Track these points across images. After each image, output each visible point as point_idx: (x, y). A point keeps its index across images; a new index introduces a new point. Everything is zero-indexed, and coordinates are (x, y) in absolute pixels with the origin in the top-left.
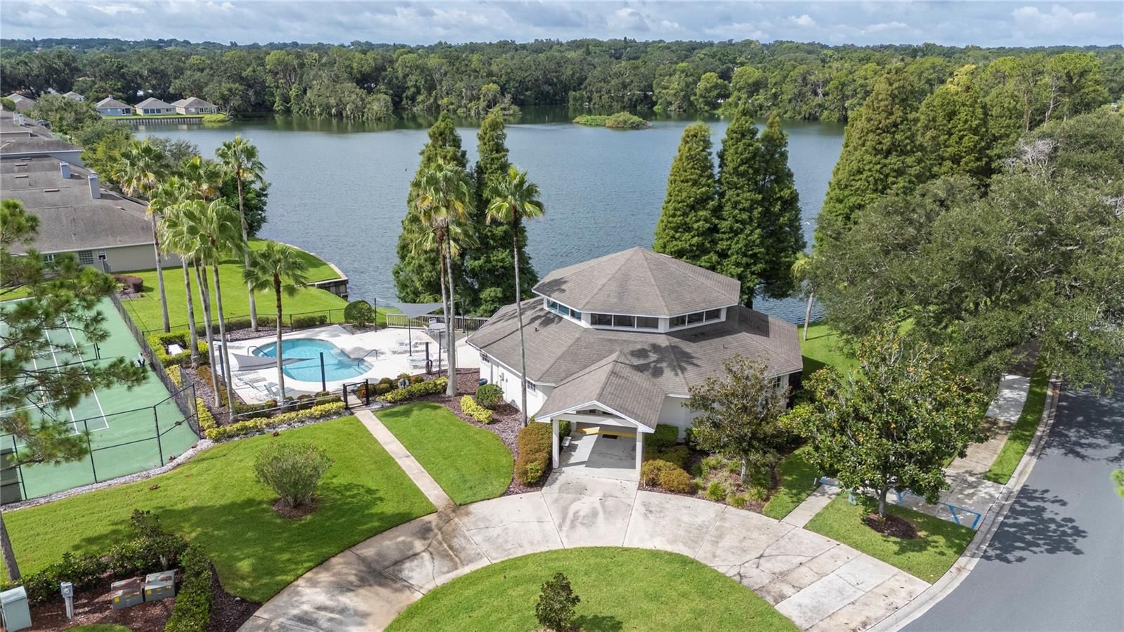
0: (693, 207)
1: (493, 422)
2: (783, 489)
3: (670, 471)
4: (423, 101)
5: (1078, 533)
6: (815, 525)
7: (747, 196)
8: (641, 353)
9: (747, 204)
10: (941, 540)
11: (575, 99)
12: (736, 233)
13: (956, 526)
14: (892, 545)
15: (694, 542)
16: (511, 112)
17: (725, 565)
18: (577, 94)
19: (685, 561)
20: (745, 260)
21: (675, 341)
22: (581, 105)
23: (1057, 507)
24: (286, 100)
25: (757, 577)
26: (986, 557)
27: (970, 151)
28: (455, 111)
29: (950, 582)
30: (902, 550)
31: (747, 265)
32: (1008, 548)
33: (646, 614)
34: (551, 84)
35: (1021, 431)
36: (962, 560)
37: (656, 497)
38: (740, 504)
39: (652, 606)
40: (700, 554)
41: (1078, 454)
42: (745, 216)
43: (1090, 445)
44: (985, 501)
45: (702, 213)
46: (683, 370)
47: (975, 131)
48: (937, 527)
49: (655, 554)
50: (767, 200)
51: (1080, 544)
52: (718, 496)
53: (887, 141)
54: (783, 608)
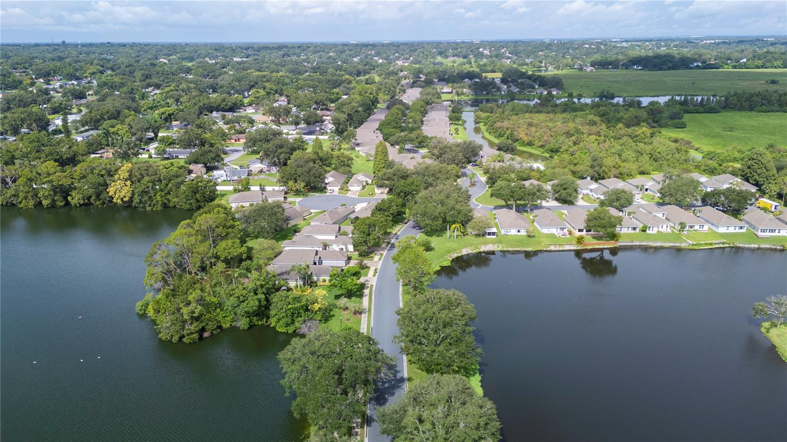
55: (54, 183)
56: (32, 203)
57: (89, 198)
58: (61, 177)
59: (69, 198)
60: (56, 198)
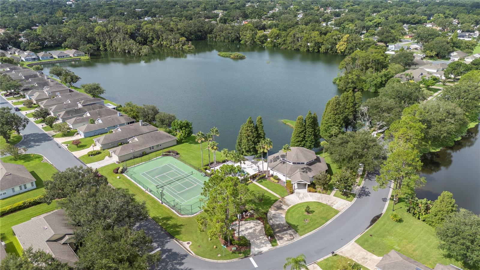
0: (301, 133)
1: (278, 182)
2: (329, 190)
3: (311, 189)
4: (156, 43)
5: (370, 193)
6: (334, 196)
7: (311, 130)
8: (303, 169)
9: (311, 131)
10: (352, 196)
11: (210, 38)
12: (309, 137)
13: (353, 194)
14: (345, 197)
15: (319, 200)
16: (192, 48)
17: (324, 203)
18: (211, 35)
19: (319, 203)
20: (311, 142)
21: (308, 166)
22: (212, 40)
23: (367, 189)
24: (105, 46)
25: (329, 203)
26: (358, 198)
27: (352, 107)
28: (169, 47)
29: (353, 202)
30: (347, 198)
31: (311, 143)
32: (360, 196)
33: (317, 210)
34: (201, 32)
35: (362, 176)
36: (355, 198)
37: (311, 193)
38: (323, 193)
39: (317, 209)
40: (320, 201)
41: (371, 180)
42: (311, 134)
43: (373, 178)
44: (357, 189)
45: (302, 134)
46: (311, 171)
47: (352, 103)
48: (351, 194)
49: (315, 202)
50: (314, 131)
51: (370, 195)
52: (320, 192)
53: (336, 112)
54: (333, 207)
55: (316, 41)
56: (306, 49)
57: (328, 49)
58: (319, 39)
59: (320, 49)
60: (315, 48)
